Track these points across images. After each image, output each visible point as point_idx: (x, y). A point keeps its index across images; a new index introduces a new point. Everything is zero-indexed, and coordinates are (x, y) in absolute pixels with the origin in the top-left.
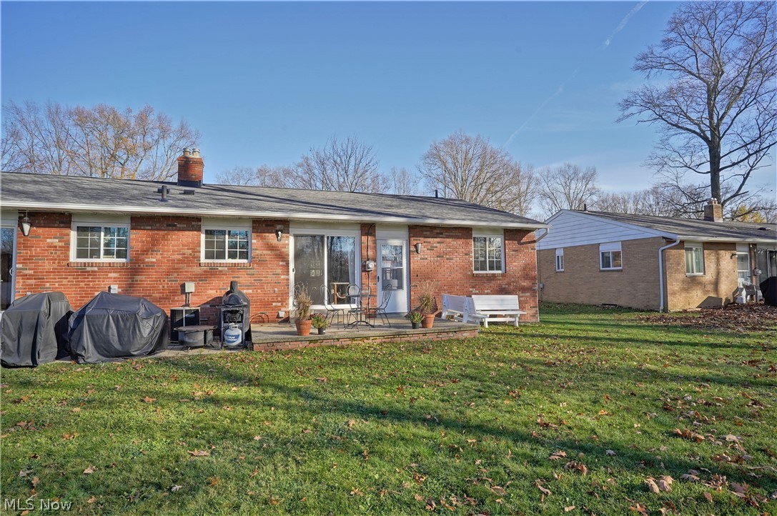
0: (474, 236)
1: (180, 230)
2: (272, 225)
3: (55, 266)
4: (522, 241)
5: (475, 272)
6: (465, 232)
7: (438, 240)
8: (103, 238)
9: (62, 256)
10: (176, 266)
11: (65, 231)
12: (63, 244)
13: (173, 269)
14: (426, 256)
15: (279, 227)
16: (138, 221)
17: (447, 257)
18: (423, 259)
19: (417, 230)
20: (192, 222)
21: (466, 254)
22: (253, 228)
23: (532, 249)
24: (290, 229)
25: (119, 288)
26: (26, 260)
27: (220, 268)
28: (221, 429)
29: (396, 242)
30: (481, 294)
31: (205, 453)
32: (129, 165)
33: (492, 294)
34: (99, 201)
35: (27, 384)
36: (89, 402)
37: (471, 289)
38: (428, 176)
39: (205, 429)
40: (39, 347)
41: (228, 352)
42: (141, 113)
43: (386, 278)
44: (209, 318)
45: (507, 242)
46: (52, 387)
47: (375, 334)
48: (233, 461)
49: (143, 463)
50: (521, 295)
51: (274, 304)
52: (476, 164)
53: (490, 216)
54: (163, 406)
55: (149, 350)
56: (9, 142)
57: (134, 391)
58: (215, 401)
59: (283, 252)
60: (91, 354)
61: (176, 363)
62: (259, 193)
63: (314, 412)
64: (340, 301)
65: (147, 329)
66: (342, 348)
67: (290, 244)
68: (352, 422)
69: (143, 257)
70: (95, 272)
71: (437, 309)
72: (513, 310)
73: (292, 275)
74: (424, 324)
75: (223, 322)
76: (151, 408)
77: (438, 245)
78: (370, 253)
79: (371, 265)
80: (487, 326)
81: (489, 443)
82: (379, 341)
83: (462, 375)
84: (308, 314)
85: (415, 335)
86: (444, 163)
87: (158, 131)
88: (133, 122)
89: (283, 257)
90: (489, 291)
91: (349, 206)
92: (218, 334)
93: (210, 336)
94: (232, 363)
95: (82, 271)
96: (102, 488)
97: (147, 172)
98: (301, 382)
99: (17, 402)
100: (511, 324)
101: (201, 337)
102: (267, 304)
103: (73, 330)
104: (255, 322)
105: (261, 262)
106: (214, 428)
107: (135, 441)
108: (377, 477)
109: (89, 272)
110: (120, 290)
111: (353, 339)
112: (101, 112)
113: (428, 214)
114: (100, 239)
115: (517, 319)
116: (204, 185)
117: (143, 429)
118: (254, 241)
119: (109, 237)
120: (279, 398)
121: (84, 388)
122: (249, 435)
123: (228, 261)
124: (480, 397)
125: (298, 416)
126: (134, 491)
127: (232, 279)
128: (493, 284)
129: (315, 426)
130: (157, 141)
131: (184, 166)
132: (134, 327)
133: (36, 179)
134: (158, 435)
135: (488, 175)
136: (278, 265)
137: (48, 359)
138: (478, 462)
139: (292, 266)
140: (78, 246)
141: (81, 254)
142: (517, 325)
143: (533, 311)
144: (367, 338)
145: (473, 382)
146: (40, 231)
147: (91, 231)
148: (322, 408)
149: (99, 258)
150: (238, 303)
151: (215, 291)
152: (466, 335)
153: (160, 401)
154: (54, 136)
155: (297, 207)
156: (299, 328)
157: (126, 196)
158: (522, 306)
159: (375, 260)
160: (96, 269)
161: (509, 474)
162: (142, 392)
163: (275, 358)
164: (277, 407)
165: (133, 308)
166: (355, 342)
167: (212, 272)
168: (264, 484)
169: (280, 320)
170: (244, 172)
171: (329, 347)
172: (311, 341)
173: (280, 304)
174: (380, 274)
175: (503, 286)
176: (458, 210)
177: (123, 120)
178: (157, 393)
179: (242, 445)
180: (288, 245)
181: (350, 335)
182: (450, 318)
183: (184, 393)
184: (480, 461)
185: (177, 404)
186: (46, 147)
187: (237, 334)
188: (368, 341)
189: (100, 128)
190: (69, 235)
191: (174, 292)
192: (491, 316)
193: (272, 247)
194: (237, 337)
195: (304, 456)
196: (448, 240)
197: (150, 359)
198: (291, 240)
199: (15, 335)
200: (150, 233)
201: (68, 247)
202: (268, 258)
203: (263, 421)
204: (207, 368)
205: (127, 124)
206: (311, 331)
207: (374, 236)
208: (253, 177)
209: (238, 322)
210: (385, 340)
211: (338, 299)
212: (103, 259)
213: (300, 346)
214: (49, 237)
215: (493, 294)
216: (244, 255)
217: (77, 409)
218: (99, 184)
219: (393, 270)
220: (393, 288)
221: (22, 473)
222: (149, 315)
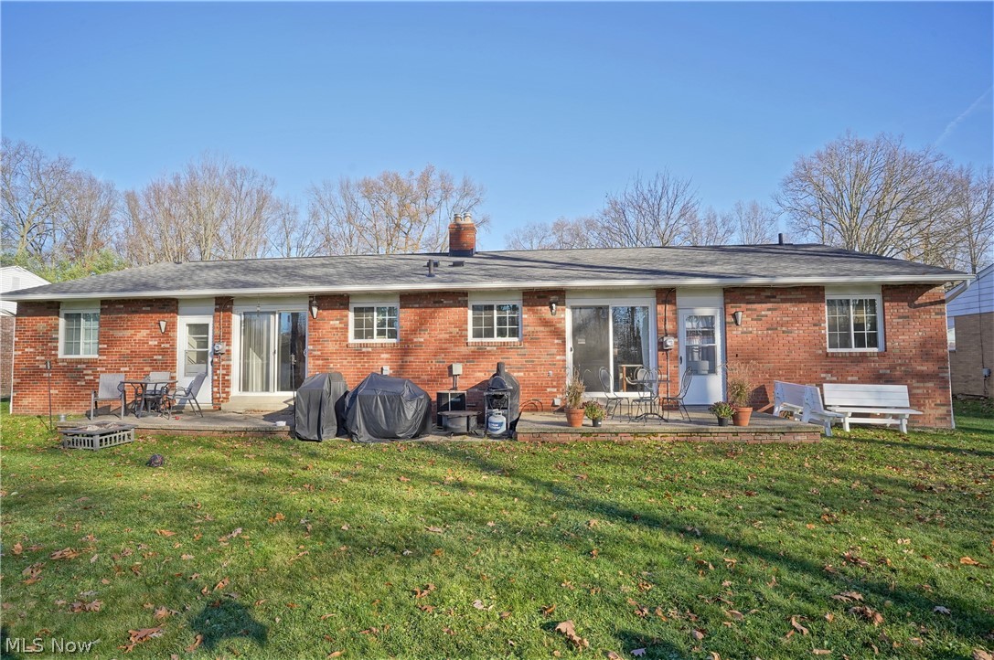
0: (827, 297)
1: (446, 306)
2: (545, 297)
3: (337, 347)
4: (916, 302)
5: (829, 350)
6: (813, 293)
7: (769, 305)
8: (376, 318)
9: (342, 338)
10: (444, 346)
11: (345, 312)
12: (342, 326)
13: (441, 350)
14: (750, 329)
15: (553, 298)
16: (408, 299)
17: (784, 329)
18: (745, 333)
19: (735, 294)
20: (457, 298)
21: (815, 325)
22: (524, 301)
23: (937, 314)
24: (567, 301)
25: (390, 369)
26: (317, 341)
27: (488, 348)
28: (460, 512)
29: (707, 312)
30: (841, 383)
31: (440, 530)
32: (413, 234)
33: (862, 381)
34: (371, 281)
35: (313, 455)
36: (356, 475)
37: (823, 375)
38: (792, 210)
39: (444, 509)
40: (323, 423)
41: (491, 440)
42: (423, 175)
43: (693, 357)
44: (477, 403)
45: (887, 304)
46: (330, 460)
47: (667, 429)
48: (462, 540)
49: (385, 529)
50: (916, 385)
51: (549, 390)
52: (876, 182)
53: (858, 267)
54: (414, 486)
55: (414, 433)
56: (311, 222)
57: (394, 471)
58: (461, 486)
59: (558, 328)
60: (363, 433)
61: (436, 448)
62: (536, 258)
63: (558, 508)
64: (631, 388)
65: (410, 410)
66: (621, 444)
67: (567, 318)
68: (594, 522)
69: (412, 337)
70: (369, 352)
71: (768, 403)
72: (896, 408)
73: (569, 356)
74: (736, 419)
75: (486, 408)
76: (405, 487)
77: (770, 313)
78: (669, 326)
79: (670, 342)
80: (848, 429)
81: (754, 565)
82: (670, 439)
83: (766, 489)
84: (581, 402)
85: (722, 435)
86: (819, 187)
87: (440, 191)
88: (415, 184)
89: (559, 334)
90: (855, 378)
91: (643, 267)
92: (483, 421)
93: (473, 422)
94: (491, 452)
95: (359, 352)
96: (352, 542)
97: (431, 239)
98: (558, 478)
99: (305, 469)
100: (895, 429)
101: (464, 422)
102: (540, 389)
103: (348, 409)
104: (527, 410)
105: (533, 339)
106: (453, 510)
107: (384, 511)
108: (596, 576)
109: (363, 353)
110: (391, 371)
111: (636, 434)
112: (385, 180)
113: (753, 271)
114: (373, 320)
115: (905, 422)
116: (477, 253)
117: (393, 503)
118: (525, 316)
119: (381, 317)
120: (527, 490)
121: (353, 462)
122: (484, 520)
123: (497, 339)
124: (775, 516)
125: (538, 509)
126: (374, 548)
127: (501, 360)
128: (862, 367)
129: (553, 521)
130: (439, 203)
131: (455, 234)
132: (399, 409)
133: (324, 262)
134: (403, 510)
135: (900, 197)
136: (553, 344)
137: (329, 436)
138: (727, 583)
139: (569, 344)
140: (355, 327)
141: (358, 335)
142: (905, 431)
143: (942, 411)
144: (654, 434)
145: (776, 498)
146: (325, 313)
147: (366, 311)
148: (568, 505)
149: (373, 338)
150: (502, 386)
151: (483, 373)
152: (802, 438)
153: (414, 481)
154: (345, 211)
155: (575, 272)
156: (569, 418)
157: (396, 274)
158: (915, 401)
159: (675, 336)
160: (370, 350)
161: (761, 604)
162: (400, 471)
163: (539, 450)
164: (521, 498)
165: (399, 389)
166: (639, 439)
167: (480, 353)
168: (482, 563)
169: (556, 409)
170: (537, 229)
171: (605, 443)
172: (583, 434)
173: (555, 390)
174: (683, 354)
175: (881, 372)
176: (807, 262)
177: (405, 185)
178: (413, 474)
179: (472, 528)
180: (564, 319)
181: (633, 430)
182: (788, 415)
183: (436, 477)
184: (730, 583)
185: (427, 486)
186: (339, 223)
187: (500, 421)
188: (655, 439)
189: (385, 197)
190: (347, 316)
191: (441, 375)
192: (854, 415)
193: (547, 322)
194: (501, 424)
195: (530, 546)
196: (784, 305)
197: (414, 443)
198: (568, 314)
199: (306, 412)
200: (418, 311)
201: (347, 329)
202: (541, 336)
203: (501, 510)
204: (465, 455)
205: (409, 189)
206: (585, 422)
207: (675, 304)
208: (548, 234)
209: (503, 408)
210: (679, 438)
211: (628, 385)
212: (377, 340)
213: (571, 439)
214: (331, 319)
215: (863, 383)
216: (514, 333)
217: (345, 480)
218: (376, 261)
219: (703, 348)
220: (703, 372)
221: (302, 521)
222: (413, 397)
